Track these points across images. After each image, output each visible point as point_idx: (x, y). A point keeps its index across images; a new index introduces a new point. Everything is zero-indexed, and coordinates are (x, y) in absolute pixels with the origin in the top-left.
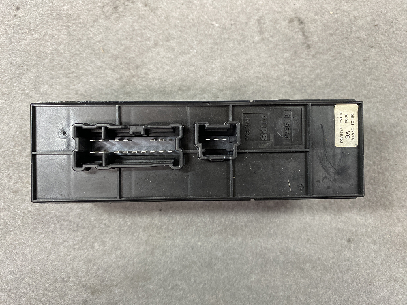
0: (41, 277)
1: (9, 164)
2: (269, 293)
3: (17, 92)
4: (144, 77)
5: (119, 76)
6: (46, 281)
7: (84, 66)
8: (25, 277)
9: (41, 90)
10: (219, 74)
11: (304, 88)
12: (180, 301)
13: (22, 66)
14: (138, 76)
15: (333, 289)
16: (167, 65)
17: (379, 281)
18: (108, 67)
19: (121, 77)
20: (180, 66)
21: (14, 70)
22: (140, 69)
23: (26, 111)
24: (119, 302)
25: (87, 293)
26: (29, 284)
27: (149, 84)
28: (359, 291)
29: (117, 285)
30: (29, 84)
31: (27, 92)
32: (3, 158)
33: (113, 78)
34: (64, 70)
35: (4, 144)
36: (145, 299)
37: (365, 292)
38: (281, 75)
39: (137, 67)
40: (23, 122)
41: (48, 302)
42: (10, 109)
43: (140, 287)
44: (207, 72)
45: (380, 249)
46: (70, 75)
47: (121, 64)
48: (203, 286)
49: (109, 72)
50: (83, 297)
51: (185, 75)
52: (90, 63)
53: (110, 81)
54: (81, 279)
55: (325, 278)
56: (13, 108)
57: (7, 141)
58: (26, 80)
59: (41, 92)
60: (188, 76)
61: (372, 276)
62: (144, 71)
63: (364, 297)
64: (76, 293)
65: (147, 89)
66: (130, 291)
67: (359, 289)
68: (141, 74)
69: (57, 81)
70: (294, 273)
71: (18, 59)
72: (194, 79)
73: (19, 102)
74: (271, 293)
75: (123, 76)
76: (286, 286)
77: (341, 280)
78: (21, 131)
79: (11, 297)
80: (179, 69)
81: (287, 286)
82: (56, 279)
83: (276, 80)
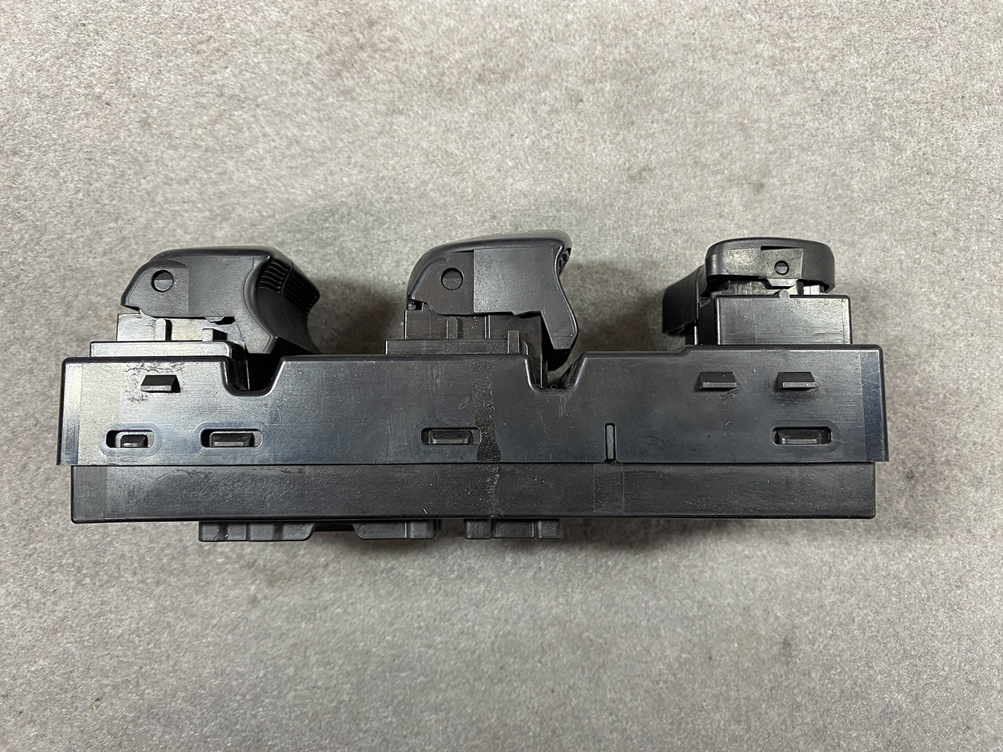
0: (151, 541)
1: (63, 271)
2: (698, 598)
3: (73, 92)
4: (389, 49)
5: (325, 48)
6: (162, 549)
7: (236, 21)
8: (113, 539)
9: (133, 85)
10: (585, 39)
11: (811, 76)
12: (477, 607)
13: (84, 25)
14: (373, 45)
15: (862, 593)
16: (447, 15)
17: (982, 578)
18: (297, 25)
19: (331, 51)
20: (483, 17)
21: (63, 36)
22: (380, 27)
23: (99, 141)
24: (333, 604)
25: (258, 582)
26: (123, 556)
27: (400, 65)
28: (929, 601)
29: (327, 566)
30: (102, 69)
31: (97, 90)
32: (48, 257)
33: (311, 52)
34: (186, 34)
35: (49, 223)
36: (394, 600)
37: (943, 605)
38: (750, 41)
39: (371, 23)
40: (93, 168)
41: (168, 598)
42: (59, 135)
43: (383, 572)
44: (553, 32)
45: (991, 499)
46: (204, 47)
47: (330, 15)
48: (535, 573)
49: (299, 37)
50: (249, 590)
51: (494, 41)
52: (251, 14)
53: (304, 62)
54: (243, 550)
55: (841, 567)
56: (65, 133)
57: (57, 214)
58: (96, 60)
59: (133, 90)
60: (501, 44)
61: (965, 567)
62: (388, 32)
63: (941, 615)
64: (233, 580)
65: (395, 79)
66: (359, 582)
67: (929, 597)
68: (382, 42)
69: (172, 61)
70: (765, 551)
71: (73, 6)
72: (518, 51)
73: (79, 118)
74: (704, 598)
75: (335, 46)
76: (742, 584)
77: (884, 573)
78: (88, 191)
79: (84, 585)
80: (478, 26)
81: (745, 583)
82: (185, 548)
83: (736, 53)
